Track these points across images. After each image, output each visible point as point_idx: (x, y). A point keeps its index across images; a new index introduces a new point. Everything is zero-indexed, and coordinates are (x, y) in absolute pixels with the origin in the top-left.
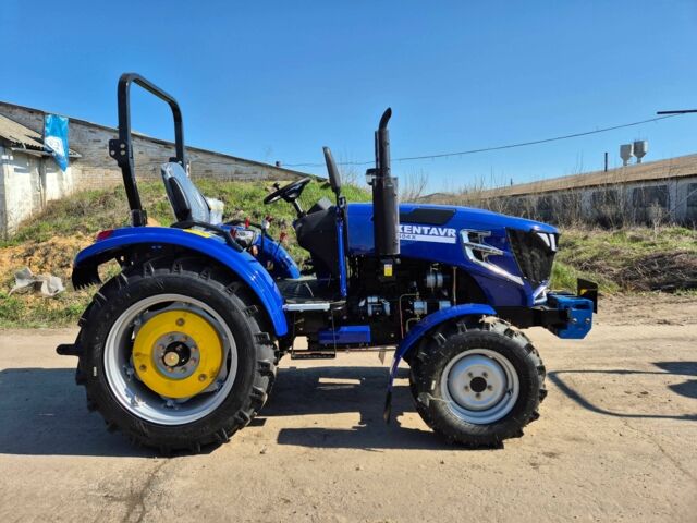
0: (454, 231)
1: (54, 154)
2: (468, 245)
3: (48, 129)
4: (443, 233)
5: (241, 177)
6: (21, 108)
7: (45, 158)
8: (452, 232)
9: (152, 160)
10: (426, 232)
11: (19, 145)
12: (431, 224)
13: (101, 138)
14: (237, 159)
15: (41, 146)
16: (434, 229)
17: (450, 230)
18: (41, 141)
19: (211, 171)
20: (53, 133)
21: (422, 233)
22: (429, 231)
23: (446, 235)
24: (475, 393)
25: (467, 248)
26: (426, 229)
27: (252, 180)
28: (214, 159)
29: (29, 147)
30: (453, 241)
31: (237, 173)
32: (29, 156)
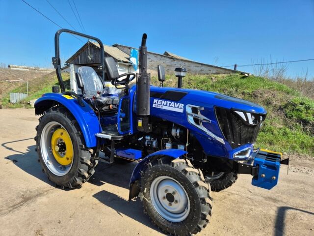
0: (183, 105)
1: (133, 64)
2: (189, 114)
3: (131, 55)
4: (176, 106)
5: (203, 72)
6: (127, 47)
7: (130, 66)
8: (182, 105)
9: (167, 66)
10: (168, 105)
11: (120, 61)
12: (172, 100)
13: (151, 57)
14: (202, 64)
15: (128, 61)
16: (173, 103)
17: (181, 104)
18: (129, 59)
19: (190, 70)
20: (133, 56)
21: (166, 105)
22: (170, 104)
23: (178, 107)
24: (168, 202)
25: (189, 116)
26: (169, 102)
27: (207, 74)
28: (192, 65)
29: (124, 62)
30: (181, 111)
31: (201, 71)
32: (125, 65)
